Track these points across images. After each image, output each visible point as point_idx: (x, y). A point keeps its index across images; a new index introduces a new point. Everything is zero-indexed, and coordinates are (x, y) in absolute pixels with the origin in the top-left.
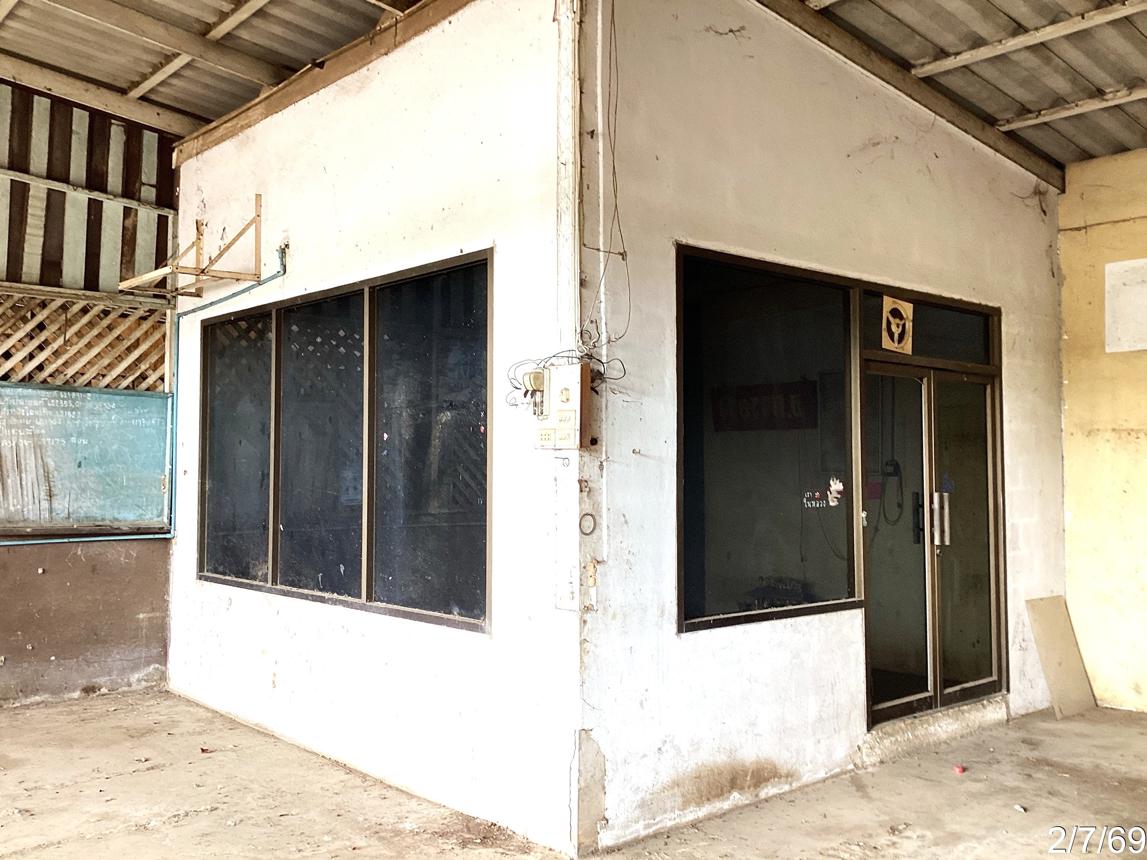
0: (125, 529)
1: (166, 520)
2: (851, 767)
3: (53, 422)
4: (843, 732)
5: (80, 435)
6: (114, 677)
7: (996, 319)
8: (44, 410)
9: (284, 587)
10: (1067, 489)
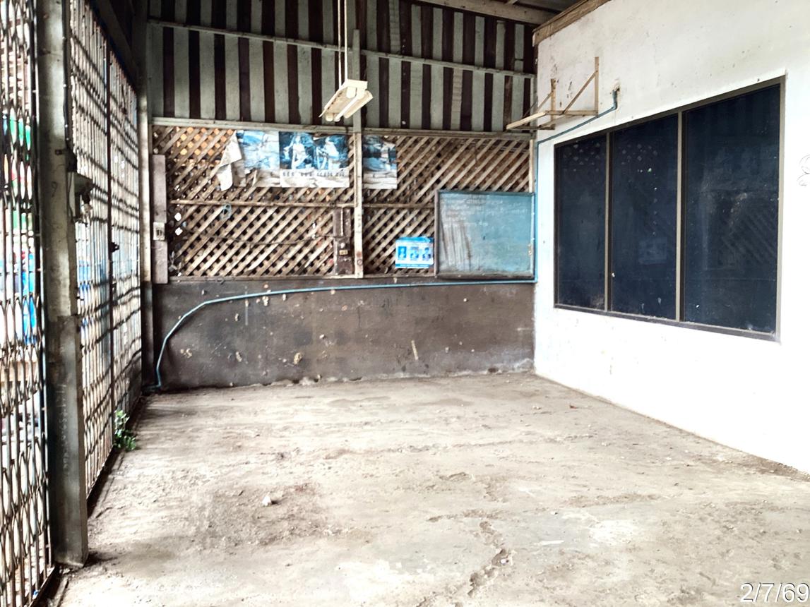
0: (510, 276)
1: (531, 271)
3: (470, 213)
5: (484, 220)
6: (505, 364)
8: (465, 206)
9: (615, 312)
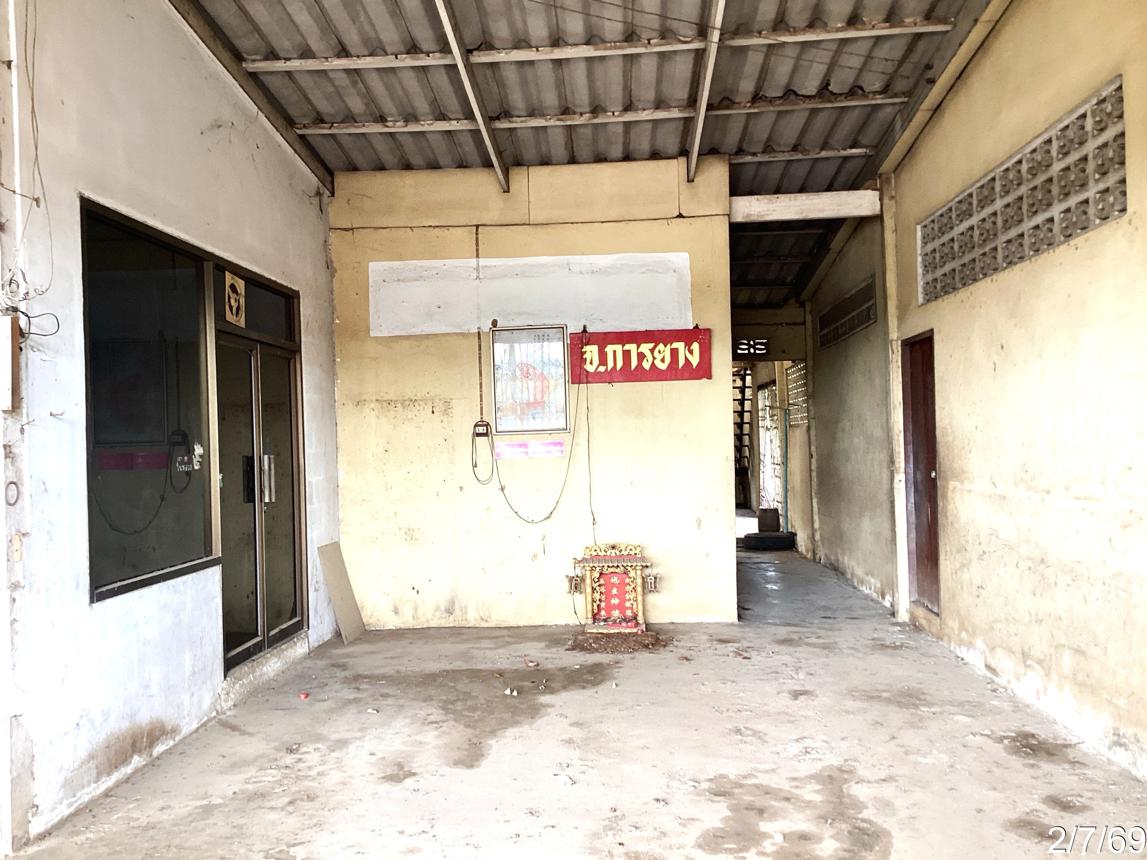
2: (214, 714)
4: (208, 683)
7: (296, 301)
10: (340, 450)
